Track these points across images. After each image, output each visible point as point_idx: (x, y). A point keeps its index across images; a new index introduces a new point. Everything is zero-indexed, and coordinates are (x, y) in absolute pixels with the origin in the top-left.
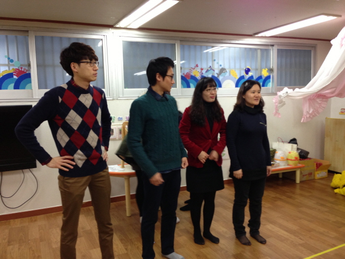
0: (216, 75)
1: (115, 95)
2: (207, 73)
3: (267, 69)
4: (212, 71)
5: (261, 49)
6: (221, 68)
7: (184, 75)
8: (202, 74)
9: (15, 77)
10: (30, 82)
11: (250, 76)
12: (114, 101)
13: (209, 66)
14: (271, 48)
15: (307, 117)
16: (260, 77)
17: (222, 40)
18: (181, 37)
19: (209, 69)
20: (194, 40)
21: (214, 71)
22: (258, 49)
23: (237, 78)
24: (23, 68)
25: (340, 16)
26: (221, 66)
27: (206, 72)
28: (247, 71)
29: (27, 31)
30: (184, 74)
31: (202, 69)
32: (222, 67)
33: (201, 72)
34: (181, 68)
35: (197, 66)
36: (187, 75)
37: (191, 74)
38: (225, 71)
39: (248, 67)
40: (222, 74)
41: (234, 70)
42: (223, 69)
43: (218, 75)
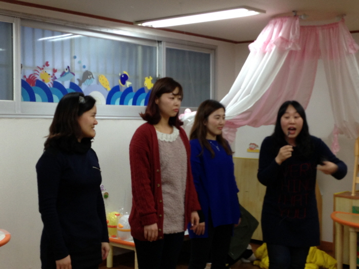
0: (77, 83)
2: (63, 78)
3: (151, 78)
4: (70, 74)
5: (143, 47)
6: (84, 70)
7: (25, 80)
8: (56, 78)
11: (128, 86)
13: (66, 67)
16: (142, 90)
17: (88, 25)
19: (67, 71)
21: (74, 75)
22: (139, 45)
23: (109, 89)
25: (264, 12)
26: (84, 67)
27: (62, 75)
28: (124, 79)
30: (25, 77)
31: (55, 71)
32: (86, 69)
33: (54, 75)
34: (21, 66)
35: (47, 65)
36: (31, 79)
37: (38, 77)
38: (91, 76)
39: (125, 72)
40: (87, 82)
41: (104, 75)
42: (87, 73)
43: (81, 82)
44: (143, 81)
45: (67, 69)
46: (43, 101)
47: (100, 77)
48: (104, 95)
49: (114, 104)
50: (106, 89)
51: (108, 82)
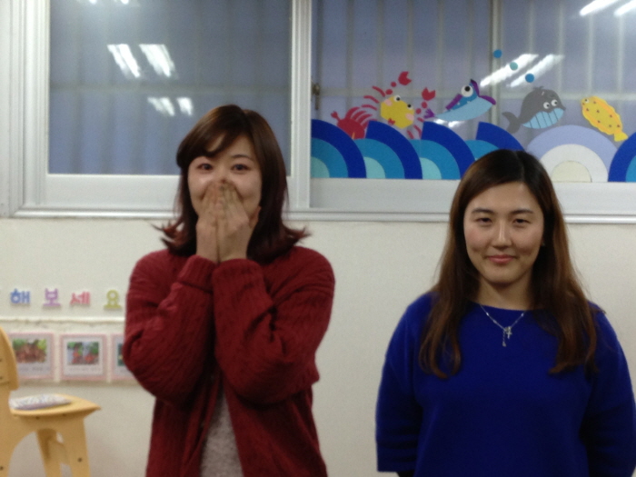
0: (505, 125)
1: (3, 198)
4: (479, 101)
6: (530, 87)
8: (431, 114)
19: (468, 94)
21: (493, 101)
23: (622, 137)
26: (529, 78)
27: (452, 106)
30: (335, 115)
31: (428, 95)
33: (424, 105)
34: (316, 92)
35: (404, 79)
36: (352, 120)
37: (374, 116)
38: (553, 103)
40: (540, 120)
41: (602, 98)
42: (538, 97)
43: (516, 122)
45: (467, 89)
46: (390, 174)
47: (588, 104)
50: (611, 138)
51: (617, 118)
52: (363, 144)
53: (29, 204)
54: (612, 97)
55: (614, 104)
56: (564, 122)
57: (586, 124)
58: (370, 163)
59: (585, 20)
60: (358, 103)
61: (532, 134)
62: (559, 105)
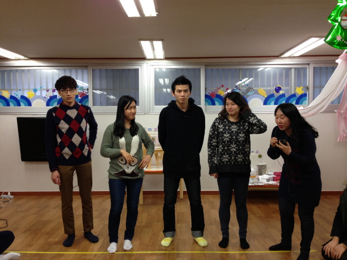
1: (146, 111)
3: (301, 87)
5: (294, 68)
6: (247, 87)
9: (79, 98)
10: (88, 101)
12: (146, 115)
13: (235, 86)
14: (307, 66)
15: (343, 137)
16: (294, 95)
18: (206, 63)
20: (218, 64)
21: (240, 90)
23: (266, 96)
24: (85, 91)
26: (247, 85)
27: (232, 91)
28: (278, 90)
29: (87, 66)
30: (209, 93)
31: (227, 89)
32: (249, 86)
33: (227, 91)
34: (205, 89)
35: (223, 86)
36: (213, 94)
37: (217, 93)
39: (279, 86)
40: (250, 93)
41: (262, 89)
42: (249, 88)
43: (245, 94)
44: (295, 89)
46: (220, 104)
47: (259, 90)
48: (262, 100)
49: (270, 104)
50: (264, 96)
51: (265, 93)
52: (215, 99)
53: (151, 111)
54: (264, 88)
55: (264, 90)
56: (254, 93)
57: (259, 94)
58: (216, 102)
59: (259, 72)
60: (214, 91)
61: (248, 96)
62: (253, 90)
